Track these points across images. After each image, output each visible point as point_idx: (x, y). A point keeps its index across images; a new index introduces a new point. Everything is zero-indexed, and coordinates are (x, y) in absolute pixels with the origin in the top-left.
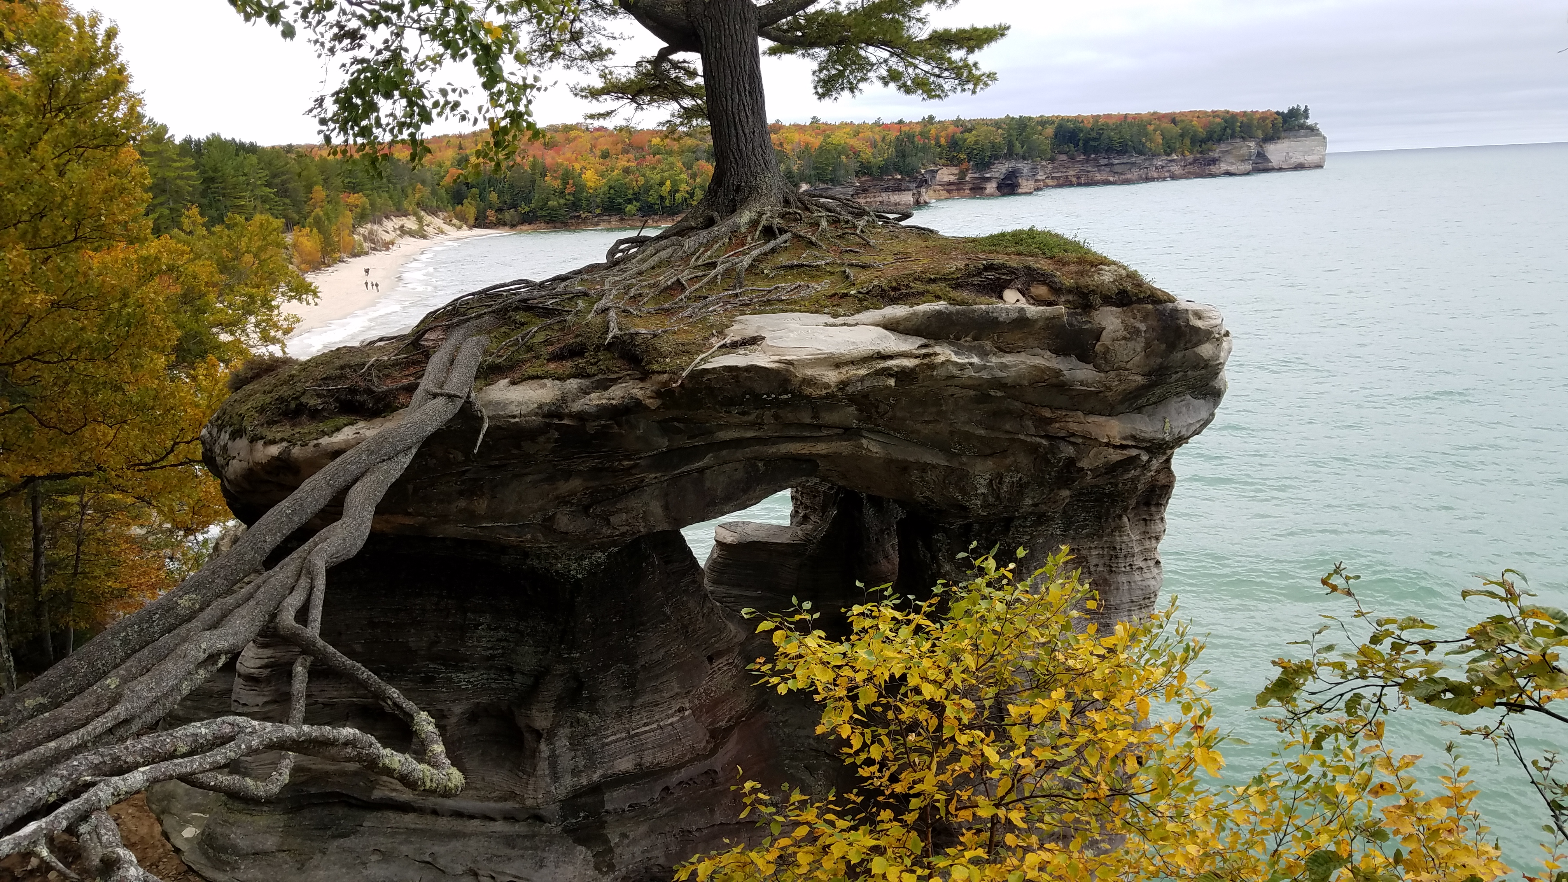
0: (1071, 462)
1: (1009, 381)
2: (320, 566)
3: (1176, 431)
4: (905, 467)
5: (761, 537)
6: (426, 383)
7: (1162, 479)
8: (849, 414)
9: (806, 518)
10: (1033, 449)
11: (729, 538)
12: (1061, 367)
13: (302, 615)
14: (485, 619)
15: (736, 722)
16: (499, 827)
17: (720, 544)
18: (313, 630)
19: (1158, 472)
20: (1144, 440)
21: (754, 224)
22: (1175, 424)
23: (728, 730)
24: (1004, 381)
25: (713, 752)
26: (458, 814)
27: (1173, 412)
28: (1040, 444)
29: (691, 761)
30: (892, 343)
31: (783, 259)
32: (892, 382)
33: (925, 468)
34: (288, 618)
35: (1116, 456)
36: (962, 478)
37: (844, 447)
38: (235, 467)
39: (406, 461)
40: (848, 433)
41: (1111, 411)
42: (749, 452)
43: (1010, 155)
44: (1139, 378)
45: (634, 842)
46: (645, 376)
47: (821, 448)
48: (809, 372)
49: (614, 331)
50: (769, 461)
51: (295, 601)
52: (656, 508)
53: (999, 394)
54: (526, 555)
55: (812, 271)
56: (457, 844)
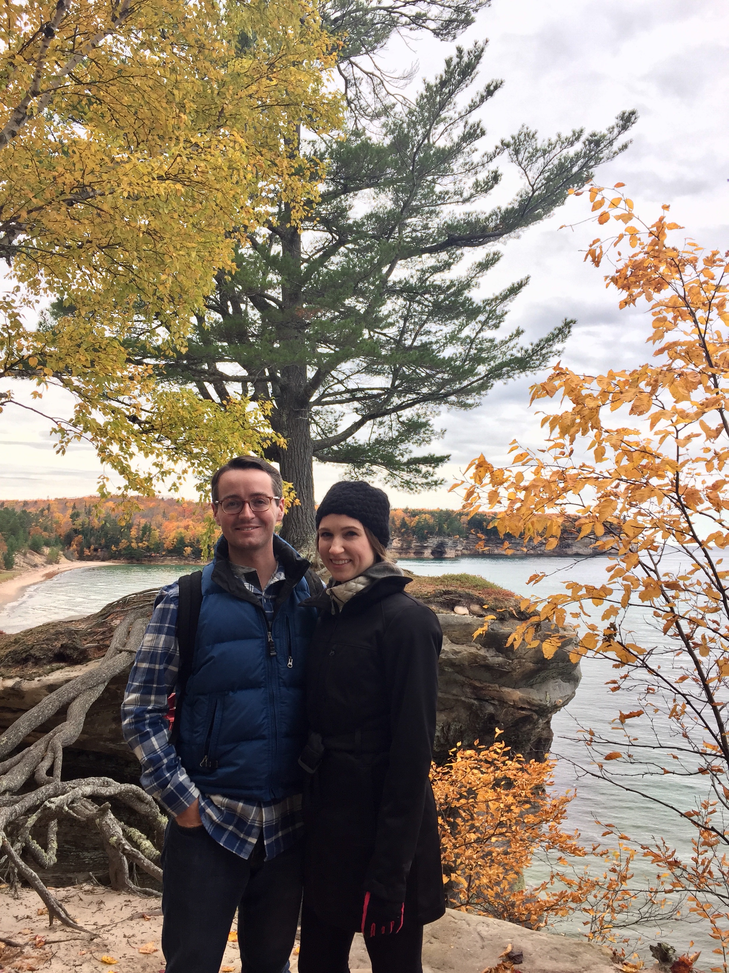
0: (492, 717)
1: (457, 662)
2: (59, 743)
3: (553, 701)
6: (115, 643)
7: (545, 734)
10: (469, 707)
12: (487, 654)
19: (543, 729)
20: (534, 705)
22: (552, 696)
24: (454, 661)
27: (551, 689)
28: (473, 704)
35: (518, 715)
39: (100, 691)
41: (515, 686)
43: (440, 533)
44: (531, 665)
51: (45, 765)
53: (450, 670)
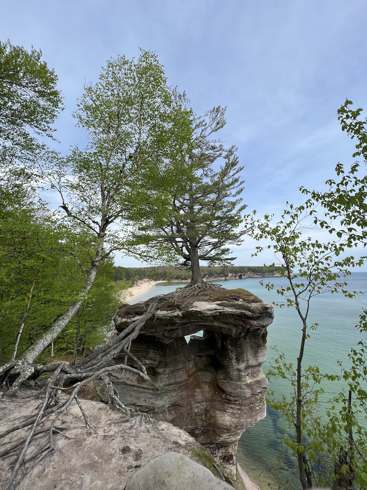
0: (249, 329)
1: (237, 314)
2: (131, 339)
4: (221, 328)
5: (198, 338)
6: (148, 311)
7: (265, 332)
8: (212, 318)
9: (205, 336)
10: (242, 326)
11: (193, 338)
13: (127, 348)
14: (152, 350)
15: (192, 374)
16: (151, 391)
17: (191, 339)
18: (129, 351)
20: (261, 325)
21: (198, 286)
22: (266, 323)
23: (191, 376)
25: (188, 380)
26: (144, 388)
27: (266, 320)
29: (184, 381)
30: (218, 307)
31: (202, 293)
32: (218, 314)
33: (224, 328)
34: (125, 348)
35: (256, 328)
36: (231, 330)
37: (211, 324)
38: (118, 322)
39: (144, 323)
40: (212, 321)
41: (255, 320)
42: (196, 324)
43: (241, 272)
45: (174, 397)
46: (180, 311)
47: (207, 324)
48: (205, 312)
49: (176, 304)
50: (199, 325)
51: (126, 346)
52: (180, 332)
53: (236, 316)
54: (159, 339)
55: (207, 295)
56: (143, 394)
